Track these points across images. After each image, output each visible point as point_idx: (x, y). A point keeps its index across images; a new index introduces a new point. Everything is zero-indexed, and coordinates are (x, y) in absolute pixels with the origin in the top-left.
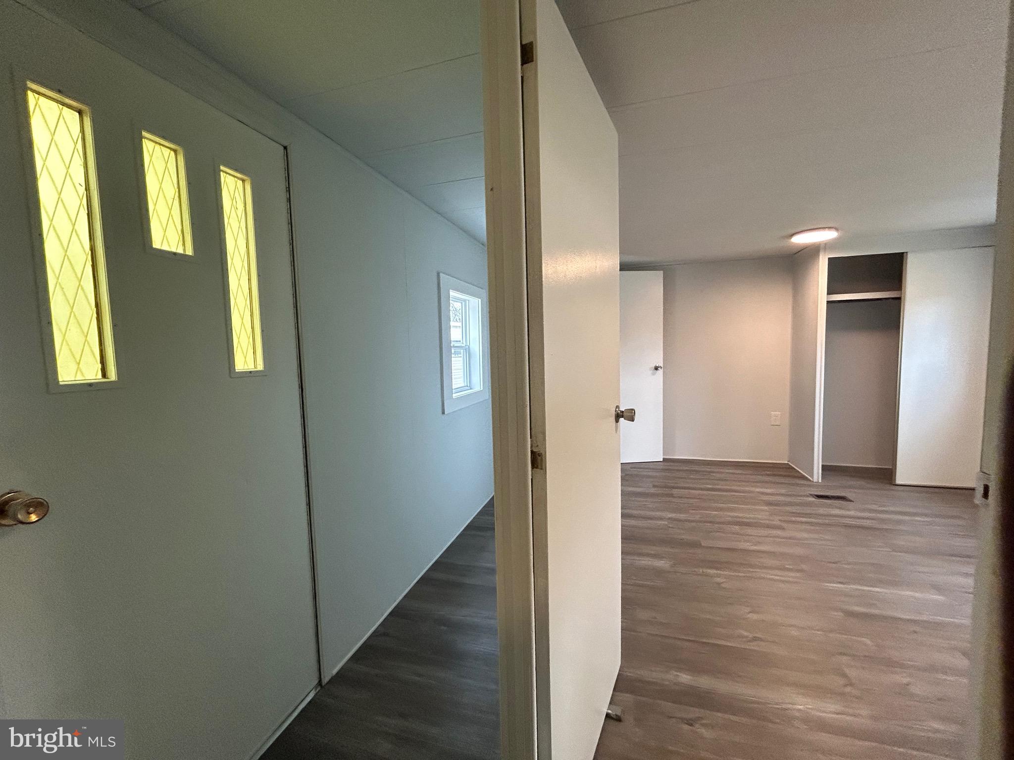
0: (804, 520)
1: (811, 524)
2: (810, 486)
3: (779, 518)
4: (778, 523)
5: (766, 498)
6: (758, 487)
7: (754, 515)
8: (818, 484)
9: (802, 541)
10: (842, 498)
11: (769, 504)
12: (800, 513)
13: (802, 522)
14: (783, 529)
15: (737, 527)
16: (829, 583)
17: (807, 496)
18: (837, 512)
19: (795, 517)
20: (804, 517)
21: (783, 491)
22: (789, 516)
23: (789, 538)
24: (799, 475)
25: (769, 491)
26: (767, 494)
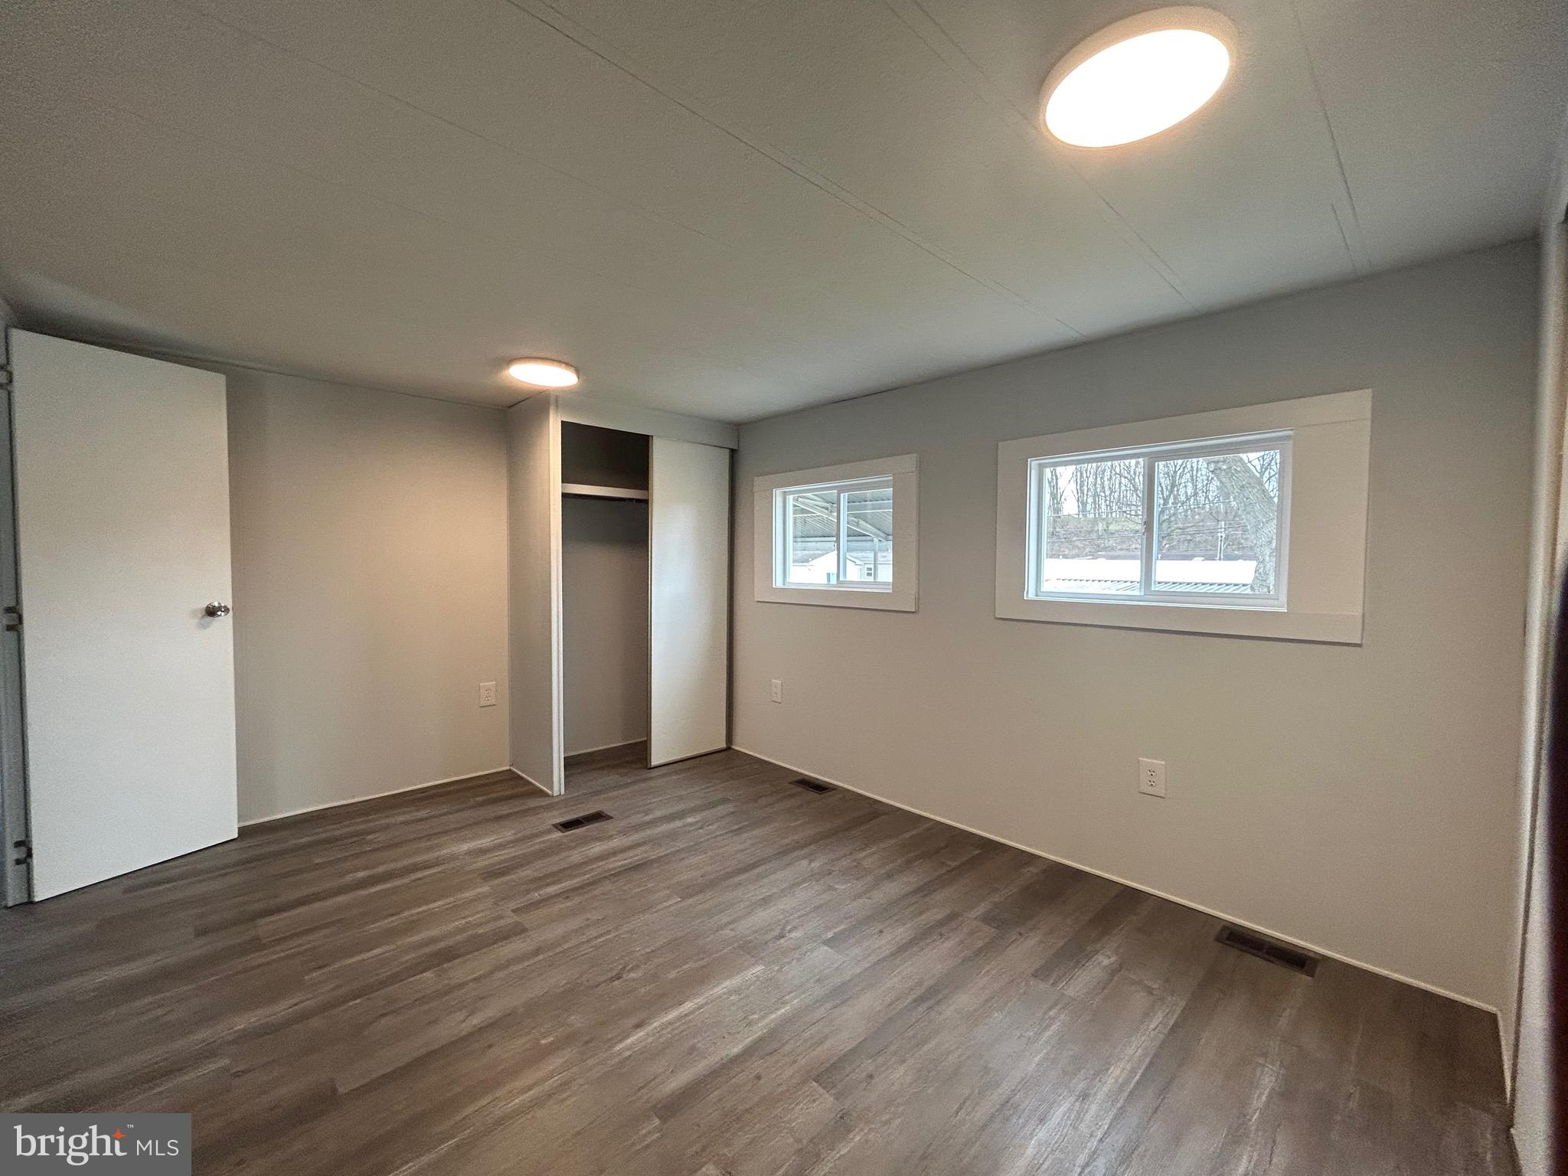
0: (552, 890)
1: (566, 895)
2: (549, 807)
3: (513, 905)
4: (510, 919)
5: (483, 862)
6: (464, 840)
7: (463, 921)
8: (562, 798)
9: (558, 950)
10: (598, 817)
11: (490, 874)
12: (546, 876)
13: (552, 897)
14: (524, 930)
15: (428, 974)
16: (621, 1041)
17: (549, 832)
18: (597, 848)
19: (536, 889)
20: (554, 883)
21: (508, 835)
22: (528, 891)
23: (537, 951)
24: (526, 788)
25: (485, 842)
26: (483, 851)
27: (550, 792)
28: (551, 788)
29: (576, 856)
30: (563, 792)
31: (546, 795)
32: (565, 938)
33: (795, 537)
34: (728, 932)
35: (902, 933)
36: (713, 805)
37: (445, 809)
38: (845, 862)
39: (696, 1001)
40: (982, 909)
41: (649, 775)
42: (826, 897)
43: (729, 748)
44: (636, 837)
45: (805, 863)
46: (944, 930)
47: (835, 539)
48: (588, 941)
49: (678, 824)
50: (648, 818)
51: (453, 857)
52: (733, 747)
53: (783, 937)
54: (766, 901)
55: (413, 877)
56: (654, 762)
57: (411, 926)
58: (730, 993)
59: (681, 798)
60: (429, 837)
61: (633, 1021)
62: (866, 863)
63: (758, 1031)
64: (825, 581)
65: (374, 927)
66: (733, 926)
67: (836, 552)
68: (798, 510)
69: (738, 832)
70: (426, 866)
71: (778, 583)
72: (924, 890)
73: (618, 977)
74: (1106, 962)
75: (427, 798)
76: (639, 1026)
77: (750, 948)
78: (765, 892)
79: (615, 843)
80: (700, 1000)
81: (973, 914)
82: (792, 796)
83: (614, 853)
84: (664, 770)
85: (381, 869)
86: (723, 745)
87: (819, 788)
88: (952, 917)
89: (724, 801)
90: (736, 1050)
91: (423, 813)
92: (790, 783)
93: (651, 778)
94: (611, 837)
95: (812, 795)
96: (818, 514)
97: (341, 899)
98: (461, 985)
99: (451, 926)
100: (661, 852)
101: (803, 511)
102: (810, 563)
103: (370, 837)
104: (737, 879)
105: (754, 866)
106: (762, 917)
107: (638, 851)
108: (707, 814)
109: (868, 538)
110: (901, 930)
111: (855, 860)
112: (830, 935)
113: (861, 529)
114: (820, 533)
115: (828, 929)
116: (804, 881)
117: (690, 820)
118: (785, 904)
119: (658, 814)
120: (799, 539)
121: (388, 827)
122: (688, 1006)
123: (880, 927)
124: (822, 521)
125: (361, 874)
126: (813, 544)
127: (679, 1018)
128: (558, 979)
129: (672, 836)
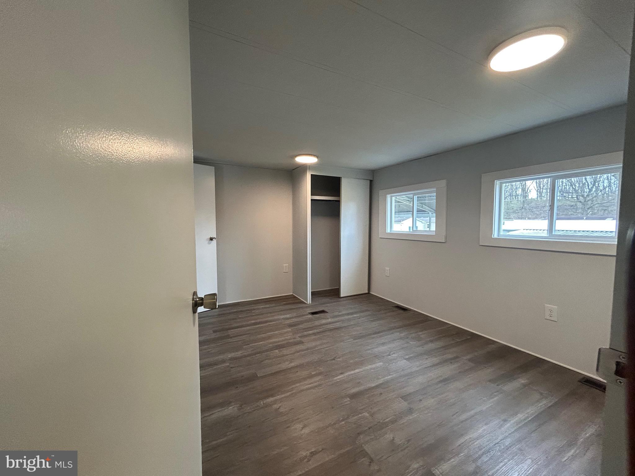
0: (311, 332)
1: (314, 334)
2: (306, 307)
3: (299, 335)
4: (299, 339)
5: (288, 322)
6: (281, 315)
7: (284, 338)
8: (311, 305)
9: (314, 349)
10: (323, 312)
11: (290, 326)
12: (307, 328)
13: (311, 334)
14: (303, 343)
15: (277, 351)
16: (336, 377)
17: (307, 315)
18: (324, 321)
19: (306, 331)
20: (310, 330)
21: (295, 314)
22: (303, 332)
23: (307, 349)
24: (299, 301)
25: (288, 316)
26: (287, 319)
27: (306, 302)
28: (307, 302)
29: (317, 323)
30: (311, 303)
31: (306, 303)
32: (316, 346)
33: (395, 212)
34: (370, 351)
35: (435, 360)
36: (363, 312)
37: (273, 305)
38: (413, 335)
39: (360, 370)
40: (469, 357)
41: (340, 300)
42: (406, 345)
43: (369, 293)
44: (336, 319)
45: (398, 333)
46: (453, 361)
47: (411, 213)
48: (323, 348)
49: (352, 316)
50: (340, 314)
51: (279, 319)
52: (370, 293)
53: (390, 355)
54: (383, 344)
55: (268, 324)
56: (342, 296)
57: (269, 337)
58: (371, 369)
59: (351, 308)
60: (271, 313)
61: (340, 372)
62: (422, 336)
63: (381, 381)
64: (408, 230)
65: (259, 336)
66: (372, 350)
67: (412, 218)
68: (396, 202)
69: (372, 321)
70: (271, 321)
71: (388, 231)
72: (445, 347)
73: (334, 359)
74: (523, 382)
75: (268, 301)
76: (342, 373)
77: (377, 357)
78: (383, 341)
79: (330, 320)
80: (361, 370)
81: (465, 358)
82: (393, 311)
83: (330, 323)
84: (345, 299)
85: (258, 321)
86: (367, 292)
87: (404, 309)
88: (457, 357)
89: (367, 310)
90: (373, 385)
91: (268, 306)
92: (392, 307)
93: (341, 301)
94: (328, 318)
95: (401, 311)
96: (405, 203)
97: (248, 328)
98: (287, 355)
99: (281, 339)
100: (345, 325)
101: (399, 202)
102: (402, 222)
103: (254, 311)
104: (373, 336)
105: (379, 333)
106: (382, 349)
107: (338, 323)
108: (362, 314)
109: (426, 212)
110: (435, 359)
111: (418, 335)
112: (407, 357)
113: (423, 208)
114: (406, 211)
115: (407, 355)
116: (398, 339)
117: (355, 316)
118: (391, 345)
119: (344, 312)
120: (397, 213)
121: (258, 309)
122: (357, 371)
123: (427, 357)
124: (406, 205)
125: (253, 322)
126: (403, 215)
127: (354, 374)
128: (315, 357)
129: (349, 320)
